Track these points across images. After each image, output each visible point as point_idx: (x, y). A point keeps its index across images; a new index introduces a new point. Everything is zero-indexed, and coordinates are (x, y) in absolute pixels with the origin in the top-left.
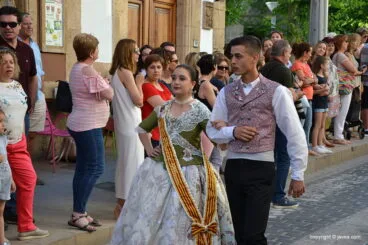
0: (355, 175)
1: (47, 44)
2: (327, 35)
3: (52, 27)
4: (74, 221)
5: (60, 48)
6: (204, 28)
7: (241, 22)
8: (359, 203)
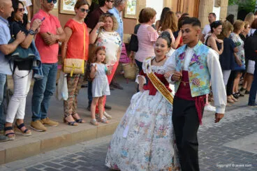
1: (128, 13)
3: (131, 4)
5: (134, 16)
6: (215, 6)
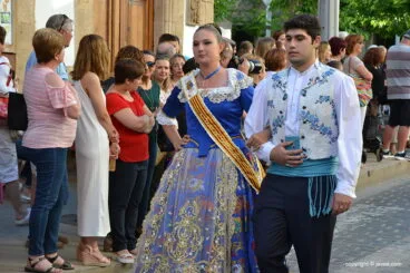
0: (372, 205)
2: (338, 34)
4: (33, 266)
5: (9, 46)
6: (188, 25)
7: (229, 18)
8: (380, 239)
